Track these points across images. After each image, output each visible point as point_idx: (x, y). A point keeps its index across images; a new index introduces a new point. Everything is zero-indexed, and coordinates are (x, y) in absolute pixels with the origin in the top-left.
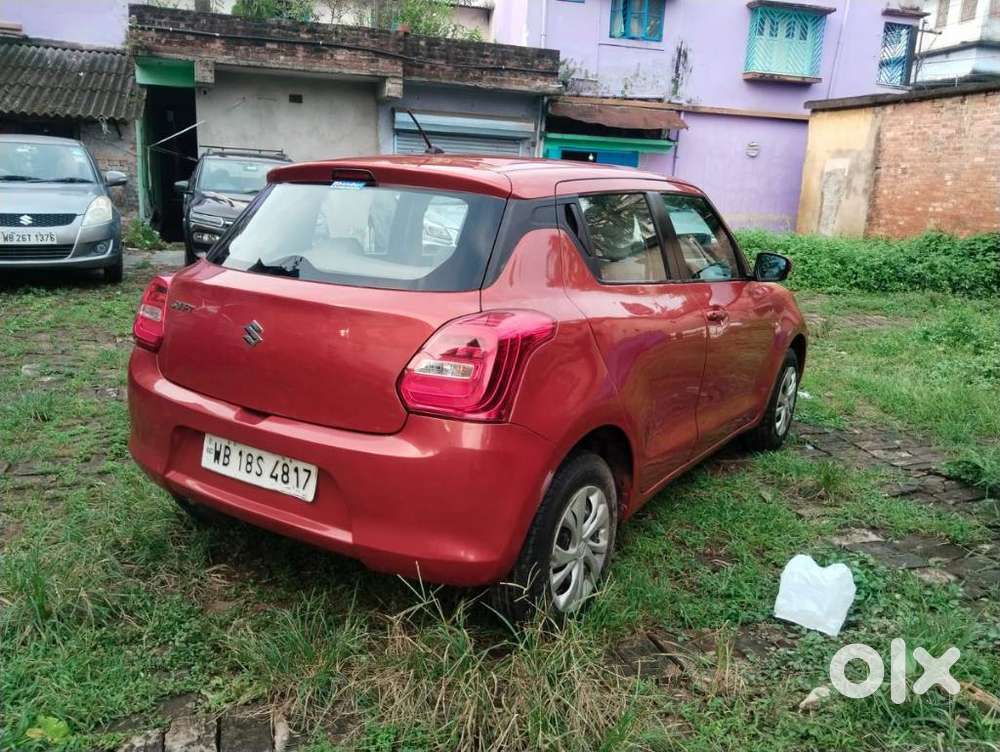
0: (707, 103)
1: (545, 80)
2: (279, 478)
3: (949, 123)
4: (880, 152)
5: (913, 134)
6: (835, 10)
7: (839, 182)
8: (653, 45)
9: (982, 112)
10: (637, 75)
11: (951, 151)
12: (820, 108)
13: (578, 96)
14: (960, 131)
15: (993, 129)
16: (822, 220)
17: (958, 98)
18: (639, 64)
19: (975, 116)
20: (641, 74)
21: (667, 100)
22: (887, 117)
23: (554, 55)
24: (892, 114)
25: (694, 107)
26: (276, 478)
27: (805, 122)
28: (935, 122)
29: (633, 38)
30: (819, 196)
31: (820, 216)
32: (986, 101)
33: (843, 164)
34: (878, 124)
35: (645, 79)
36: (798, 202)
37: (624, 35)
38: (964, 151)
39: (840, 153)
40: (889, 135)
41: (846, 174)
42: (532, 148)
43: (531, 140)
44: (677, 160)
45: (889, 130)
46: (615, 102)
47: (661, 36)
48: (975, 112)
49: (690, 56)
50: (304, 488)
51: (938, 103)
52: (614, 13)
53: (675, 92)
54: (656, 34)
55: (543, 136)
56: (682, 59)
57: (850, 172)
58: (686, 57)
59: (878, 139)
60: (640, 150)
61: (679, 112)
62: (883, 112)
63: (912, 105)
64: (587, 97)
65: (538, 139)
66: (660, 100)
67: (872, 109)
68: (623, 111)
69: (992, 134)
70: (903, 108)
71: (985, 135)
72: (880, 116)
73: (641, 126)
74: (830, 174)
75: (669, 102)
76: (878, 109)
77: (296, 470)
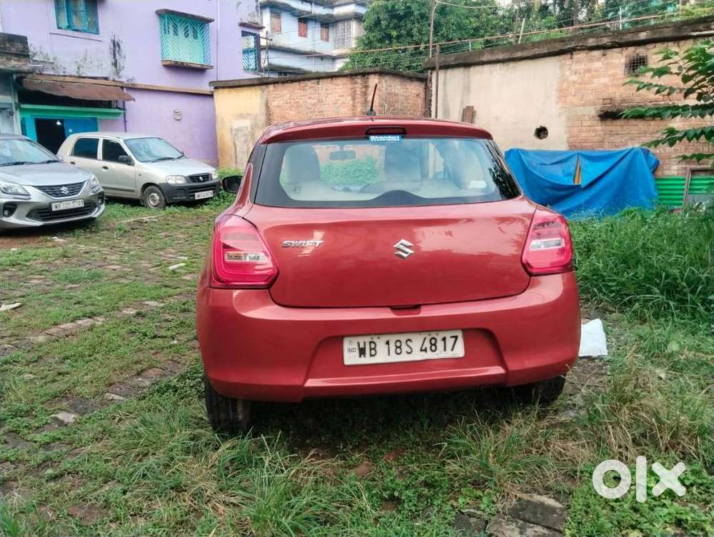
0: (141, 81)
1: (19, 61)
2: (428, 349)
3: (312, 96)
4: (270, 115)
5: (290, 103)
6: (213, 21)
7: (245, 135)
8: (94, 36)
9: (331, 90)
10: (86, 59)
11: (317, 113)
12: (220, 86)
13: (41, 74)
14: (320, 101)
15: (340, 100)
16: (238, 160)
17: (316, 81)
18: (86, 51)
19: (327, 92)
20: (88, 59)
21: (111, 79)
22: (271, 92)
23: (23, 40)
24: (273, 91)
25: (132, 84)
26: (425, 350)
27: (211, 96)
28: (304, 96)
29: (76, 30)
30: (232, 144)
31: (236, 158)
32: (333, 83)
33: (246, 123)
34: (265, 97)
35: (91, 62)
36: (217, 150)
37: (68, 27)
38: (325, 113)
39: (242, 116)
40: (275, 104)
41: (249, 129)
42: (11, 117)
43: (9, 110)
44: (127, 124)
45: (274, 101)
46: (71, 80)
47: (98, 30)
48: (327, 90)
49: (122, 46)
50: (452, 349)
51: (303, 84)
52: (58, 9)
53: (117, 73)
54: (94, 28)
55: (18, 107)
56: (117, 48)
57: (252, 129)
58: (119, 47)
59: (267, 107)
60: (98, 117)
61: (122, 88)
62: (267, 90)
63: (286, 85)
64: (49, 75)
65: (14, 109)
66: (106, 79)
67: (259, 87)
68: (80, 86)
69: (340, 102)
70: (280, 86)
71: (335, 103)
72: (266, 93)
73: (99, 98)
74: (238, 130)
75: (114, 80)
76: (263, 87)
77: (444, 339)
